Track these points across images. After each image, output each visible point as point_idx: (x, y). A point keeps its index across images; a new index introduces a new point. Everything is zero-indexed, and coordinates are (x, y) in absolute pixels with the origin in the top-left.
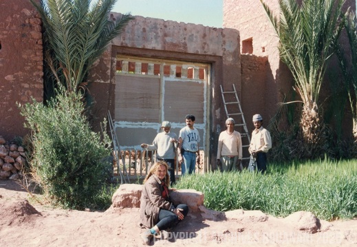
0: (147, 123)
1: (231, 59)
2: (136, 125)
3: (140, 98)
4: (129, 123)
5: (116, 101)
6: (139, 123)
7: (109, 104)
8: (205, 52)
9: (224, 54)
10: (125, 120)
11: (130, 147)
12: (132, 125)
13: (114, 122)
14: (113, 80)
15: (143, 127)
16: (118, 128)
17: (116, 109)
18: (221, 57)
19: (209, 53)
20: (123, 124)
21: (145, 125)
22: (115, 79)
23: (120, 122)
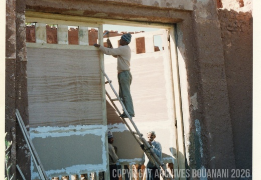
0: (84, 127)
1: (205, 16)
2: (67, 132)
3: (70, 84)
4: (55, 129)
5: (29, 93)
6: (71, 127)
7: (17, 97)
8: (168, 4)
9: (195, 7)
10: (47, 124)
11: (58, 171)
12: (60, 131)
13: (28, 129)
14: (21, 54)
15: (78, 133)
16: (35, 140)
17: (30, 107)
18: (190, 12)
19: (173, 6)
20: (43, 132)
21: (82, 130)
22: (24, 52)
23: (38, 129)
